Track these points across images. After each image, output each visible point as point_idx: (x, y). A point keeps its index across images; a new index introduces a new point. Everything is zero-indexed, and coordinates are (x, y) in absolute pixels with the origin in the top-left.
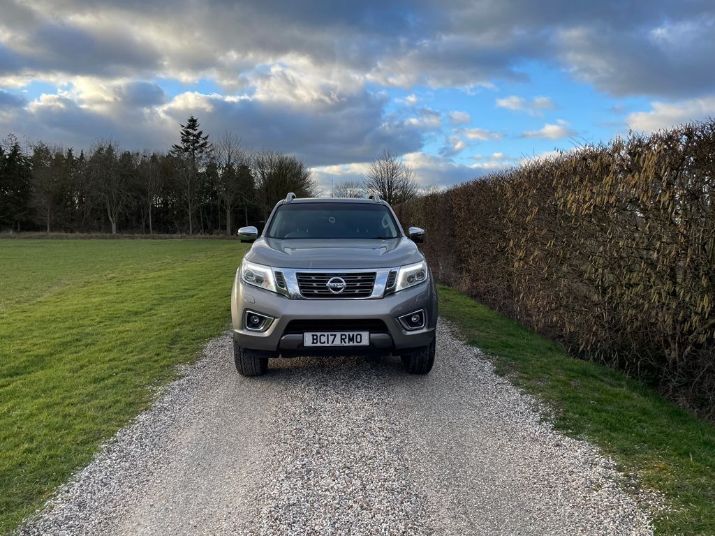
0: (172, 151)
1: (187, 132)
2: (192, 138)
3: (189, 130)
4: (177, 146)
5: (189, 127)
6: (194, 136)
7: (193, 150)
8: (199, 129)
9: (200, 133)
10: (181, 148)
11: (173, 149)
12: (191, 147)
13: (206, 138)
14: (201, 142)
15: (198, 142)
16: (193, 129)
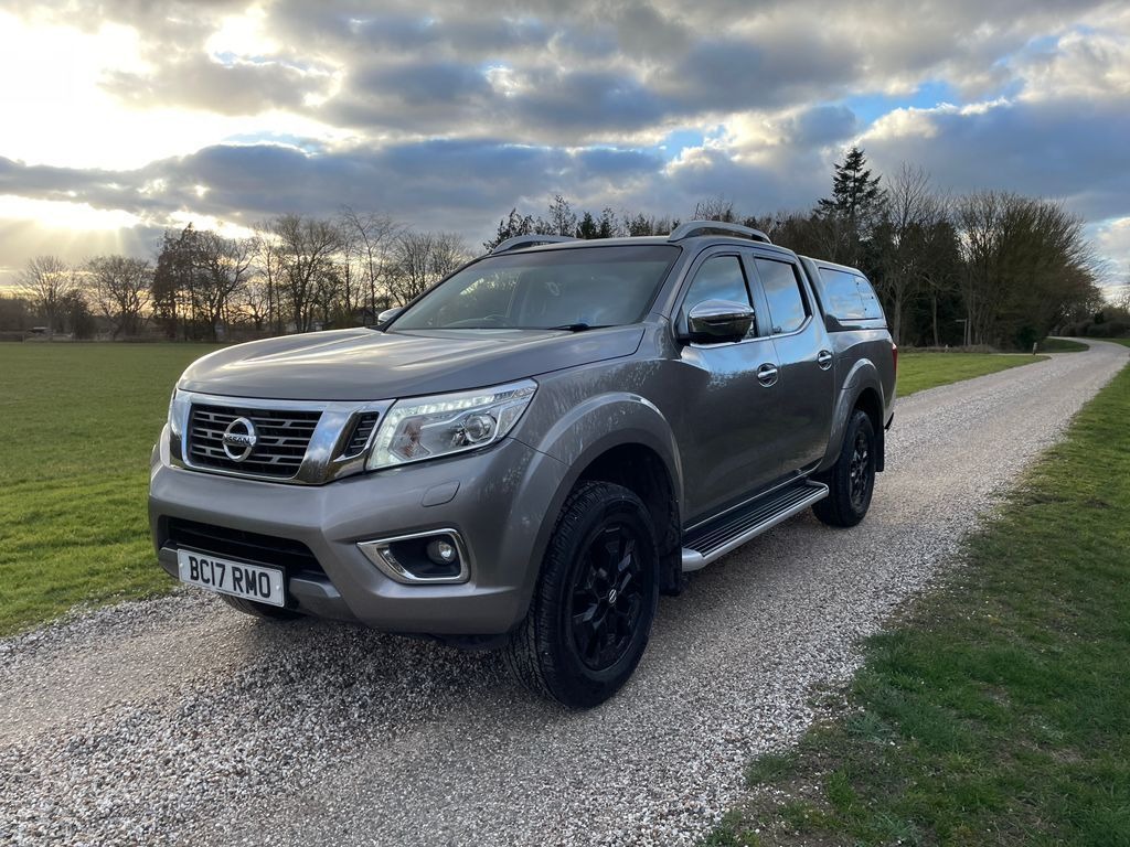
0: (817, 211)
1: (845, 177)
2: (852, 185)
3: (847, 172)
4: (826, 202)
5: (848, 167)
6: (856, 180)
7: (854, 204)
8: (864, 168)
9: (867, 174)
10: (832, 203)
11: (819, 206)
12: (850, 199)
13: (876, 182)
14: (868, 189)
15: (861, 191)
16: (855, 169)
